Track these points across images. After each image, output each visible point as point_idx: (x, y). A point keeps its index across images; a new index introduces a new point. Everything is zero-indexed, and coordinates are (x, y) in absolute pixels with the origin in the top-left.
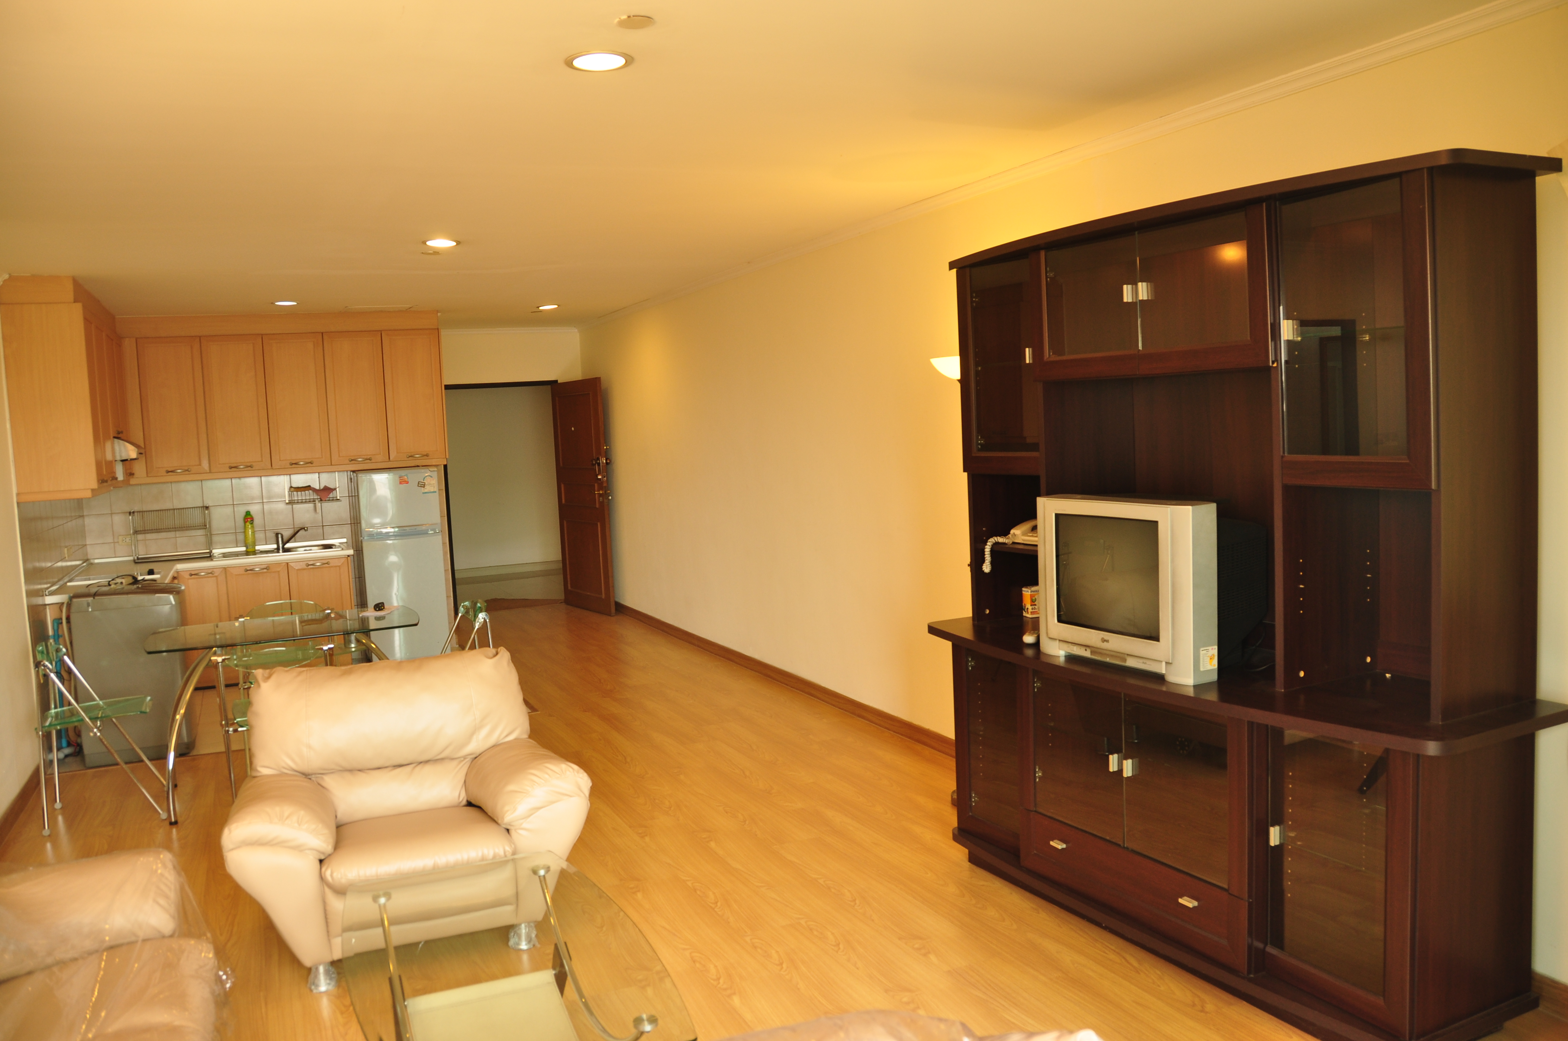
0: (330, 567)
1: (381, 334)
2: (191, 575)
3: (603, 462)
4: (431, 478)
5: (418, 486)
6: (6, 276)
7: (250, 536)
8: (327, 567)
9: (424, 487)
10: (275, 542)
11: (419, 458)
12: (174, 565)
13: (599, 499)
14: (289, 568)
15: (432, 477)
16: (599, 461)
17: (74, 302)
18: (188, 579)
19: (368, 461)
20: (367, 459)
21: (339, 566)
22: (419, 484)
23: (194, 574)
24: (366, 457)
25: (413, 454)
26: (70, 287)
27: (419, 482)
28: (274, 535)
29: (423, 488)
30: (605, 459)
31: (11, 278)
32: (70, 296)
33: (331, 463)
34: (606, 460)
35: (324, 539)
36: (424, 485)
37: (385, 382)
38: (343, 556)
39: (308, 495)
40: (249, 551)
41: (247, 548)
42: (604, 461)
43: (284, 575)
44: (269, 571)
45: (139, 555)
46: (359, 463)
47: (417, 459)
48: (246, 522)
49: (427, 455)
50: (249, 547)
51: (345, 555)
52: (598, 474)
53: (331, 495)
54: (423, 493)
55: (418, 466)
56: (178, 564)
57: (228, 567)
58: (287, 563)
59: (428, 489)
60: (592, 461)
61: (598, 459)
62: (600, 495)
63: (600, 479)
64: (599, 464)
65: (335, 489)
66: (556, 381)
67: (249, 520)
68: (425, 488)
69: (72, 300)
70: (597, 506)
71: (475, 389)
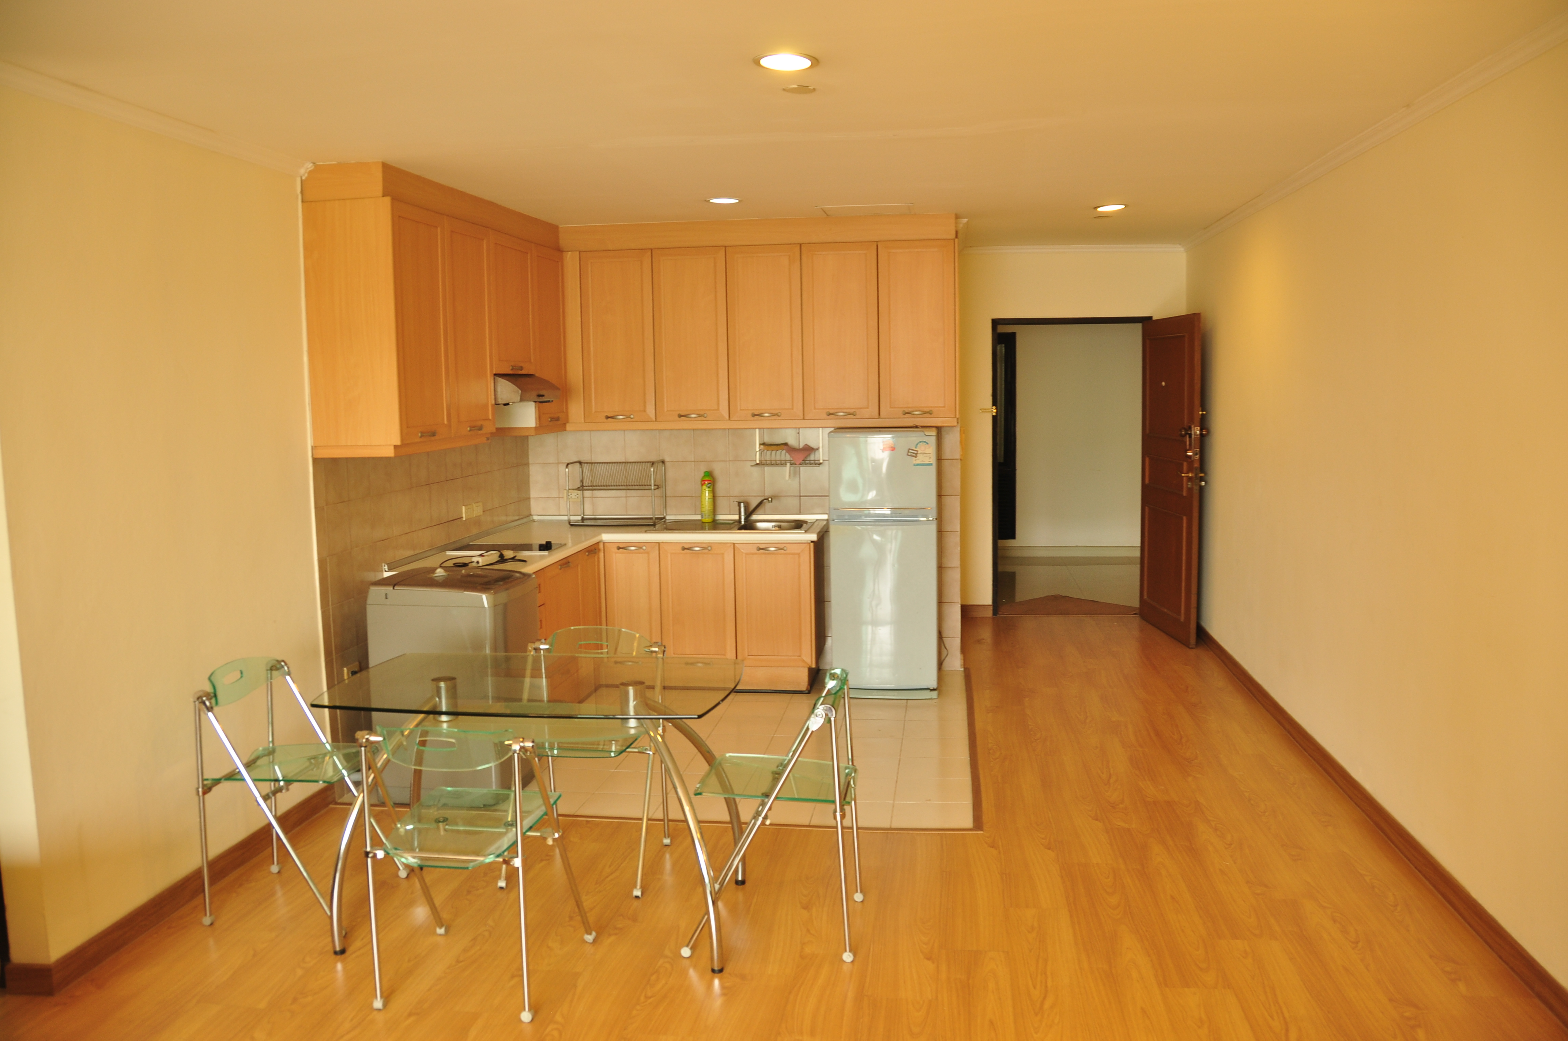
0: (786, 554)
1: (877, 246)
2: (619, 548)
3: (1195, 433)
4: (927, 445)
5: (908, 455)
6: (310, 166)
7: (707, 503)
8: (781, 554)
9: (916, 457)
10: (738, 513)
11: (919, 416)
12: (600, 534)
13: (1187, 485)
14: (736, 549)
15: (928, 443)
16: (1191, 431)
17: (383, 196)
18: (616, 553)
19: (851, 416)
20: (850, 414)
21: (799, 554)
22: (909, 452)
23: (622, 547)
24: (848, 411)
25: (910, 410)
26: (378, 175)
27: (910, 449)
28: (737, 504)
29: (914, 458)
30: (1199, 428)
31: (318, 169)
32: (379, 188)
33: (804, 417)
34: (1201, 430)
35: (800, 513)
36: (916, 454)
37: (880, 311)
38: (805, 541)
39: (783, 455)
40: (704, 521)
41: (702, 517)
42: (1198, 432)
43: (729, 558)
44: (711, 552)
45: (584, 515)
46: (840, 418)
47: (916, 416)
48: (702, 485)
49: (930, 413)
50: (704, 517)
51: (807, 541)
52: (1189, 450)
53: (812, 457)
54: (915, 465)
55: (917, 427)
56: (604, 533)
57: (663, 543)
58: (734, 544)
59: (921, 459)
60: (1181, 431)
61: (1190, 428)
62: (1190, 479)
63: (1190, 457)
64: (1190, 435)
65: (818, 449)
66: (1150, 318)
67: (706, 482)
68: (918, 458)
69: (380, 194)
70: (1185, 494)
71: (1038, 325)
